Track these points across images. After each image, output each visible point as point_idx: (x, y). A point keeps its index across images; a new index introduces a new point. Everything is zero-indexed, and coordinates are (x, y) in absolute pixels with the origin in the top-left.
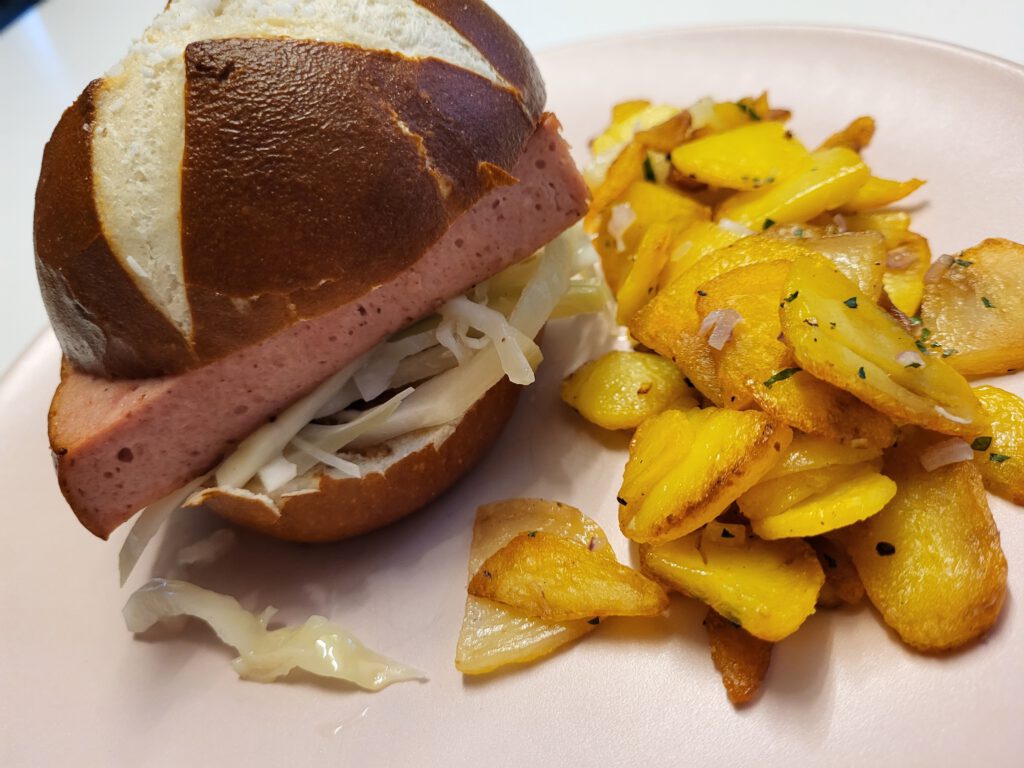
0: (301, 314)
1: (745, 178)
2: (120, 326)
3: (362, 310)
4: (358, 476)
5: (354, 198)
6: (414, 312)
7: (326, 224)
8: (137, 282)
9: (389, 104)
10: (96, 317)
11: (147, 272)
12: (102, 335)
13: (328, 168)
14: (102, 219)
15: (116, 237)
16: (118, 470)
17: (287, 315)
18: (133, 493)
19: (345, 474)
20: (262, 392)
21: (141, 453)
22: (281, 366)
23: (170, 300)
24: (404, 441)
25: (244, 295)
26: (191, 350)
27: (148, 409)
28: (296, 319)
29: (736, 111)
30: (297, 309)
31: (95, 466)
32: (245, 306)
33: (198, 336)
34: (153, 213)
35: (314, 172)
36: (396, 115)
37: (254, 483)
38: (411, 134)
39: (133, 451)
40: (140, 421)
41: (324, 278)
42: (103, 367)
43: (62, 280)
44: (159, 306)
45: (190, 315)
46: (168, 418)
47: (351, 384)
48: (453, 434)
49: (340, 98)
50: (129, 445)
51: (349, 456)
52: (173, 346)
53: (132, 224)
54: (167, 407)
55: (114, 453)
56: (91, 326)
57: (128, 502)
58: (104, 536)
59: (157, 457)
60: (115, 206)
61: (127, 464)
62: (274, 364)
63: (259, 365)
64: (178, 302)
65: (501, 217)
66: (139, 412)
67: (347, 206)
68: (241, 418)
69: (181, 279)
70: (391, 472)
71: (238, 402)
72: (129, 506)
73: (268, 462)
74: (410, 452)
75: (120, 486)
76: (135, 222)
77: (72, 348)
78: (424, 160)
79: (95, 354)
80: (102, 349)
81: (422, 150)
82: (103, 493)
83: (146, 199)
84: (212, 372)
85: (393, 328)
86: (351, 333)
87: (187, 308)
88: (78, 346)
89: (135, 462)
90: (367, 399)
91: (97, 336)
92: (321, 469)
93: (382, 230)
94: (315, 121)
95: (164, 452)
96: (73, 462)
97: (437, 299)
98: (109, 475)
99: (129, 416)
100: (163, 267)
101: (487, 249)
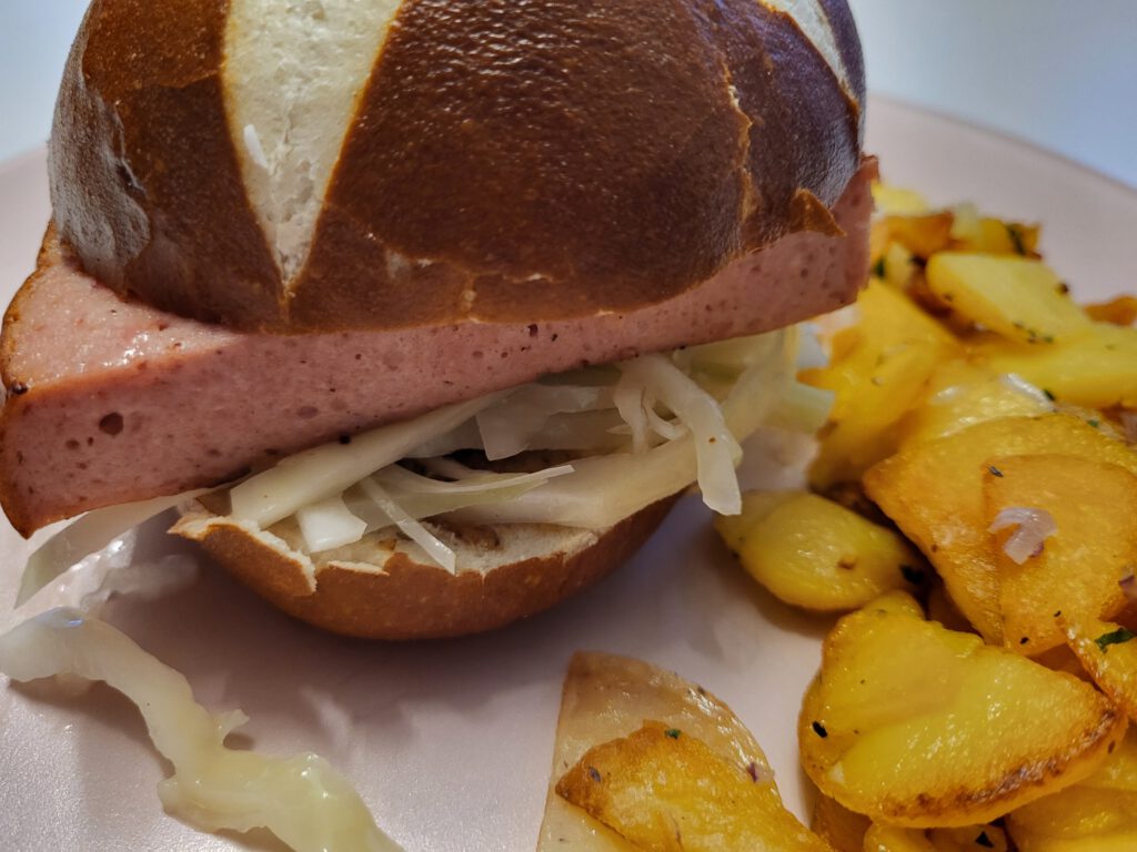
0: (476, 309)
1: (1018, 326)
2: (183, 226)
3: (534, 329)
4: (452, 570)
5: (635, 170)
6: (593, 356)
7: (580, 191)
8: (245, 169)
9: (724, 56)
10: (148, 198)
11: (269, 160)
12: (145, 229)
13: (615, 112)
14: (227, 51)
15: (239, 87)
16: (91, 441)
17: (455, 305)
18: (97, 481)
19: (430, 558)
20: (349, 397)
21: (136, 428)
22: (393, 369)
23: (288, 218)
24: (521, 534)
25: (411, 251)
26: (283, 303)
27: (177, 367)
28: (465, 315)
29: (1003, 236)
30: (476, 301)
31: (59, 425)
32: (400, 269)
33: (305, 287)
34: (317, 74)
35: (593, 109)
36: (728, 74)
37: (288, 525)
38: (739, 111)
39: (125, 422)
40: (154, 382)
41: (541, 272)
42: (122, 275)
43: (112, 122)
44: (263, 220)
45: (308, 250)
46: (199, 389)
47: (471, 425)
48: (593, 546)
49: (664, 16)
50: (125, 411)
51: (436, 530)
52: (257, 286)
53: (276, 77)
54: (206, 371)
55: (97, 414)
56: (132, 206)
57: (82, 493)
58: (25, 531)
59: (157, 442)
60: (256, 40)
61: (107, 438)
62: (384, 363)
63: (363, 357)
64: (299, 224)
65: (756, 269)
66: (161, 367)
67: (620, 178)
68: (302, 423)
69: (320, 191)
70: (494, 575)
71: (309, 399)
72: (82, 499)
73: (319, 502)
74: (530, 556)
75: (83, 466)
76: (281, 77)
77: (78, 229)
78: (741, 154)
79: (118, 254)
80: (132, 249)
81: (744, 140)
82: (53, 469)
83: (313, 47)
84: (294, 344)
85: (558, 366)
86: (504, 355)
87: (309, 238)
88: (91, 228)
89: (122, 438)
90: (491, 457)
91: (136, 226)
92: (392, 537)
93: (650, 233)
94: (620, 35)
95: (170, 436)
96: (27, 409)
97: (631, 348)
98: (73, 444)
99: (143, 366)
100: (301, 161)
101: (723, 304)
